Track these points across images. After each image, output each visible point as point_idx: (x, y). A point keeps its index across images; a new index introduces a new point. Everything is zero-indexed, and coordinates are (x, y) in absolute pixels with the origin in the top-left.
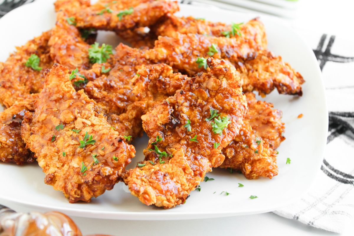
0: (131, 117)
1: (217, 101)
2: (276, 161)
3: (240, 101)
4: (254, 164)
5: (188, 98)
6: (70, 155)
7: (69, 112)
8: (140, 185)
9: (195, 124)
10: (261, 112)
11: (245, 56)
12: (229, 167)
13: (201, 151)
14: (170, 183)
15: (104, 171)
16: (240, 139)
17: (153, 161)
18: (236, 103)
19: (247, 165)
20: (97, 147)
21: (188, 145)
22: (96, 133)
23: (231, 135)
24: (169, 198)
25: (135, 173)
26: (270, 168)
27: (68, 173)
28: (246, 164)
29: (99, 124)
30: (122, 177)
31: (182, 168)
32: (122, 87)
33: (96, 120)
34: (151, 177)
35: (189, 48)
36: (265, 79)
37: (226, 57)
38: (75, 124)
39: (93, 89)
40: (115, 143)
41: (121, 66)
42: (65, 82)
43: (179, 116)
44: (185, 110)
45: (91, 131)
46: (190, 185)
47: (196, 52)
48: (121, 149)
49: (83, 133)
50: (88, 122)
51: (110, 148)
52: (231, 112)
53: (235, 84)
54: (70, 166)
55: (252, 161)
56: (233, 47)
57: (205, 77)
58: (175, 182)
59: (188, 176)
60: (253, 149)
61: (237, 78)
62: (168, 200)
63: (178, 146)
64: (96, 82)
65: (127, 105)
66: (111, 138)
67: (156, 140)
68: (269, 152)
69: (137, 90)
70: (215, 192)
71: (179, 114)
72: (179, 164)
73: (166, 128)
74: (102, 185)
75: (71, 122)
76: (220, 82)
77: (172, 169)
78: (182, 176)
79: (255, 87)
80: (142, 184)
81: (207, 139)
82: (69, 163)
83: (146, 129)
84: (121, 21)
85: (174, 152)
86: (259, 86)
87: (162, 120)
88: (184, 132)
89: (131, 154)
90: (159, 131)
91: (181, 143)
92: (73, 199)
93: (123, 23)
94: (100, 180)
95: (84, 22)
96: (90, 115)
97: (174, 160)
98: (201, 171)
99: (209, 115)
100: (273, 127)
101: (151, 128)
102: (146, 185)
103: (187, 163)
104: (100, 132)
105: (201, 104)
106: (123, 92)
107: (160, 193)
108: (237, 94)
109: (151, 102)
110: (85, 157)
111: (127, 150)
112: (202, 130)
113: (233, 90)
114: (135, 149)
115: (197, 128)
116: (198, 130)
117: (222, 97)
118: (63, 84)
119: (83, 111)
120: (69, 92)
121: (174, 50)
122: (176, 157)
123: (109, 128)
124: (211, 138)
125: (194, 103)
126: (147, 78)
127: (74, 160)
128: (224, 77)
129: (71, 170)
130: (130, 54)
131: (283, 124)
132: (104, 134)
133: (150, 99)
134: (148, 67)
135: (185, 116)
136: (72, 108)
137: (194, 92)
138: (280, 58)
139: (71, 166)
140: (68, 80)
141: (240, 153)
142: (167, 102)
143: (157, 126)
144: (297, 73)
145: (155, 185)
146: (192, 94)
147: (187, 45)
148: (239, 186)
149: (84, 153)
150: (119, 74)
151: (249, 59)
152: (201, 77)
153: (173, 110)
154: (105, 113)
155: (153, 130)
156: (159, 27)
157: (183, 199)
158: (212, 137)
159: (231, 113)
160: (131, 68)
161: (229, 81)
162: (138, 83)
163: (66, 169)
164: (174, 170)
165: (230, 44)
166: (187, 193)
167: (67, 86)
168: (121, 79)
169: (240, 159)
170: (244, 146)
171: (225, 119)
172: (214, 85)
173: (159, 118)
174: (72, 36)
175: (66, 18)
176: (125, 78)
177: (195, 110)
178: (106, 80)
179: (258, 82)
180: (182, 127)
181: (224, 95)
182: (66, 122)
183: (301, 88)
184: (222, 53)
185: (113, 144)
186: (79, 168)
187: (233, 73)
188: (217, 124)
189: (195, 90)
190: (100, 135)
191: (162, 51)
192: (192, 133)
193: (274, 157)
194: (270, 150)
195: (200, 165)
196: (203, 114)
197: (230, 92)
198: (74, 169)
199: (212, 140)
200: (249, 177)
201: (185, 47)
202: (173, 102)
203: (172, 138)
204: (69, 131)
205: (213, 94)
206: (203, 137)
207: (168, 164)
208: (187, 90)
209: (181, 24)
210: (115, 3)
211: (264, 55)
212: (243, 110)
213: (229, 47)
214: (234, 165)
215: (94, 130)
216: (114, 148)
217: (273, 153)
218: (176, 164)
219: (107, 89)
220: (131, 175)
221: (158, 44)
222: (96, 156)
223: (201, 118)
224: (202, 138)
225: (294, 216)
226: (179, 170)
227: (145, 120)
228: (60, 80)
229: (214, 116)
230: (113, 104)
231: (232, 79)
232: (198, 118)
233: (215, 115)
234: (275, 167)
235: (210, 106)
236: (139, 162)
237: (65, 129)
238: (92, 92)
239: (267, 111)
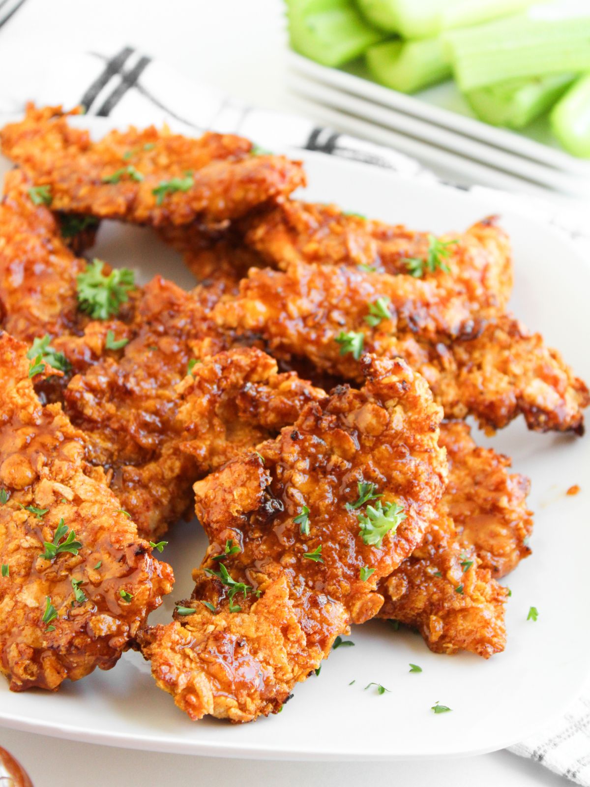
0: (168, 475)
1: (377, 463)
2: (502, 615)
3: (430, 464)
4: (451, 619)
5: (309, 451)
6: (19, 574)
7: (21, 461)
8: (179, 669)
9: (321, 517)
10: (479, 478)
11: (454, 331)
12: (393, 618)
13: (329, 584)
14: (248, 664)
15: (97, 626)
16: (425, 553)
17: (213, 602)
18: (422, 468)
19: (435, 621)
20: (84, 561)
21: (298, 567)
22: (85, 523)
23: (403, 549)
24: (243, 702)
25: (170, 636)
26: (488, 633)
27: (11, 619)
28: (433, 618)
29: (93, 499)
30: (138, 640)
31: (281, 626)
32: (154, 392)
33: (87, 487)
34: (206, 648)
35: (320, 305)
36: (497, 393)
37: (407, 329)
38: (36, 492)
39: (82, 397)
40: (127, 556)
41: (153, 338)
42: (19, 380)
43: (284, 494)
44: (300, 479)
45: (72, 517)
46: (296, 668)
47: (336, 316)
48: (141, 574)
49: (54, 521)
50: (68, 494)
51: (114, 569)
52: (407, 490)
53: (424, 423)
54: (16, 602)
55: (446, 612)
56: (427, 305)
57: (352, 400)
58: (261, 662)
59: (292, 647)
60: (453, 581)
61: (429, 409)
62: (242, 707)
63: (274, 569)
64: (91, 378)
65: (161, 443)
66: (118, 541)
67: (223, 550)
68: (488, 590)
69: (189, 413)
70: (354, 681)
71: (284, 489)
72: (274, 616)
73: (251, 522)
74: (90, 657)
75: (26, 488)
76: (387, 415)
77: (257, 629)
78: (278, 648)
79: (472, 408)
80: (184, 666)
81: (346, 556)
82: (14, 595)
83: (202, 518)
84: (161, 206)
85: (264, 584)
86: (481, 408)
87: (243, 503)
88: (292, 534)
89: (163, 587)
90: (233, 529)
91: (283, 563)
92: (19, 683)
93: (166, 213)
94: (86, 645)
95: (73, 198)
96: (72, 473)
97: (263, 606)
98: (324, 633)
99: (355, 495)
100: (505, 523)
101: (215, 519)
102: (191, 669)
103: (291, 614)
104: (94, 522)
105: (339, 467)
106: (156, 407)
107: (223, 689)
108: (426, 447)
109: (221, 443)
110: (54, 581)
111: (155, 576)
112: (336, 533)
113: (418, 437)
114: (173, 575)
115: (323, 526)
116: (325, 532)
117: (389, 452)
118: (11, 384)
119: (57, 462)
120: (24, 407)
121: (284, 307)
122: (269, 599)
123: (115, 514)
124: (355, 555)
125: (321, 462)
126: (215, 387)
127: (27, 588)
128: (399, 403)
129: (20, 612)
130: (179, 306)
131: (530, 514)
132: (102, 528)
133: (217, 436)
134: (220, 359)
135: (298, 497)
136: (31, 450)
137: (323, 436)
138: (539, 338)
139: (20, 602)
140: (26, 375)
141: (420, 589)
142: (258, 458)
143: (230, 515)
144: (577, 380)
145: (214, 669)
146: (320, 440)
147: (317, 296)
148: (411, 671)
149: (51, 572)
150: (148, 358)
151: (464, 337)
152: (343, 399)
153: (270, 479)
154: (108, 459)
155: (218, 524)
156: (254, 227)
157: (277, 702)
158: (358, 552)
159: (408, 492)
160: (179, 344)
161: (410, 414)
162: (192, 395)
163: (8, 609)
164: (262, 632)
165: (422, 295)
166: (287, 690)
167: (21, 391)
168: (152, 371)
169: (420, 603)
170: (431, 571)
171: (393, 507)
172: (374, 421)
173: (236, 497)
174: (39, 236)
175: (27, 188)
176: (161, 368)
177: (323, 480)
178: (116, 373)
179: (481, 398)
180: (289, 522)
181: (395, 449)
182: (15, 487)
183: (582, 418)
184: (400, 319)
185: (123, 559)
186: (38, 608)
187: (420, 396)
188: (371, 520)
189: (326, 431)
190: (92, 529)
191: (254, 308)
192: (311, 539)
193: (500, 604)
194: (492, 586)
195: (323, 621)
196: (341, 493)
197: (409, 442)
198: (26, 609)
199: (356, 559)
200: (437, 648)
201: (312, 301)
202: (271, 457)
203: (264, 547)
204: (19, 509)
205: (368, 444)
206: (336, 550)
207: (248, 614)
208: (308, 429)
209: (307, 226)
210: (151, 150)
211: (502, 329)
212: (435, 486)
213: (419, 305)
214: (404, 616)
215: (79, 515)
216: (125, 568)
217: (498, 594)
218: (267, 615)
219: (118, 397)
220: (161, 640)
221: (247, 288)
222: (79, 584)
223: (336, 501)
224: (333, 552)
225: (532, 753)
226: (272, 632)
227: (203, 496)
228: (4, 375)
229: (366, 499)
230: (128, 438)
231: (418, 410)
232: (328, 501)
233: (370, 496)
234: (500, 632)
235: (358, 475)
236: (181, 602)
237: (11, 503)
238: (79, 403)
239: (495, 479)
